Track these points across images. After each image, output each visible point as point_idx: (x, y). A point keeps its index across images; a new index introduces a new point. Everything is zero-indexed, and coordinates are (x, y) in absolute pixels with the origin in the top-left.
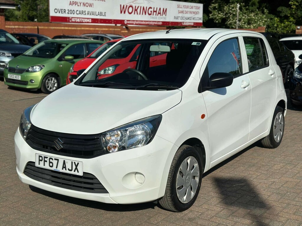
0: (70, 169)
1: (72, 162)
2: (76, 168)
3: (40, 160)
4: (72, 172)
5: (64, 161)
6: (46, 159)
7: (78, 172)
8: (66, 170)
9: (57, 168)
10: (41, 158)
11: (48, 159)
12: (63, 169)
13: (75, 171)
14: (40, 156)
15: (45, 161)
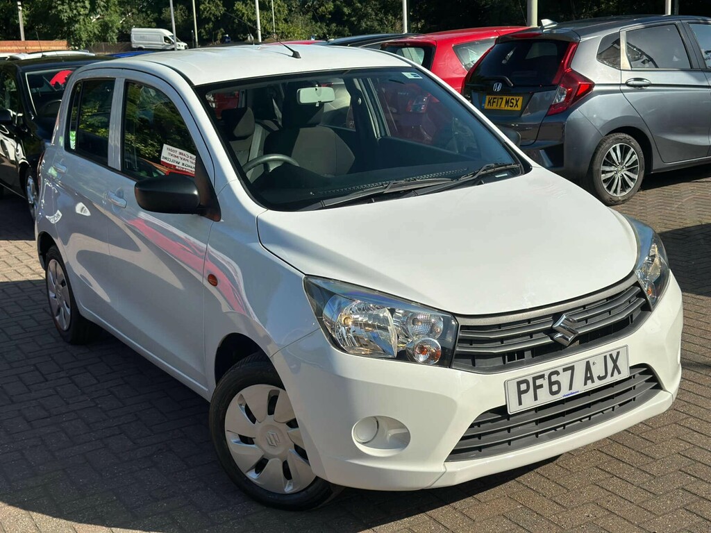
0: (603, 374)
1: (605, 357)
2: (616, 367)
3: (520, 393)
4: (609, 380)
5: (588, 363)
6: (538, 382)
7: (619, 372)
8: (593, 382)
9: (570, 388)
10: (523, 387)
11: (546, 377)
12: (585, 384)
13: (612, 375)
14: (519, 383)
15: (536, 388)
